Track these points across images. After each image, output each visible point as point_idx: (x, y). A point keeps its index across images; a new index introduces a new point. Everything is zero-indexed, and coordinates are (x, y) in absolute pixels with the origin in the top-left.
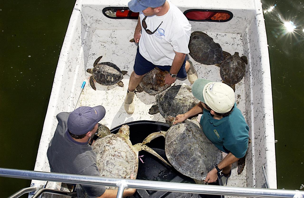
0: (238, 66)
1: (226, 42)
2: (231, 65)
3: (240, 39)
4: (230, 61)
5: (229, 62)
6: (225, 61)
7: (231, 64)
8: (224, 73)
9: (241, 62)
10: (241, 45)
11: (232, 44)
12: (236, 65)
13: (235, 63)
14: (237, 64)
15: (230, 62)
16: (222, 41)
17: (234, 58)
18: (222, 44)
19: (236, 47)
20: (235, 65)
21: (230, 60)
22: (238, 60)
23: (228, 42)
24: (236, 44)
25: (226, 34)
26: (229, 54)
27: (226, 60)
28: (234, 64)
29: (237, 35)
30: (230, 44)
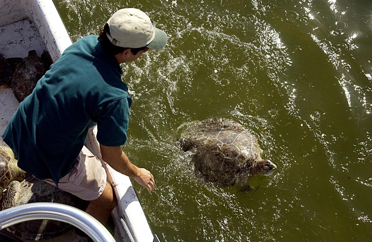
0: (39, 73)
1: (9, 42)
2: (27, 76)
3: (31, 27)
4: (23, 70)
5: (21, 72)
6: (16, 74)
7: (26, 74)
8: (22, 94)
9: (41, 64)
10: (35, 36)
11: (21, 41)
12: (35, 73)
13: (31, 69)
14: (34, 69)
15: (23, 72)
16: (2, 43)
17: (27, 63)
18: (3, 48)
19: (30, 44)
20: (32, 74)
21: (22, 68)
22: (35, 62)
23: (13, 40)
24: (26, 38)
25: (3, 28)
26: (19, 60)
27: (16, 71)
28: (31, 72)
29: (22, 23)
30: (15, 42)
